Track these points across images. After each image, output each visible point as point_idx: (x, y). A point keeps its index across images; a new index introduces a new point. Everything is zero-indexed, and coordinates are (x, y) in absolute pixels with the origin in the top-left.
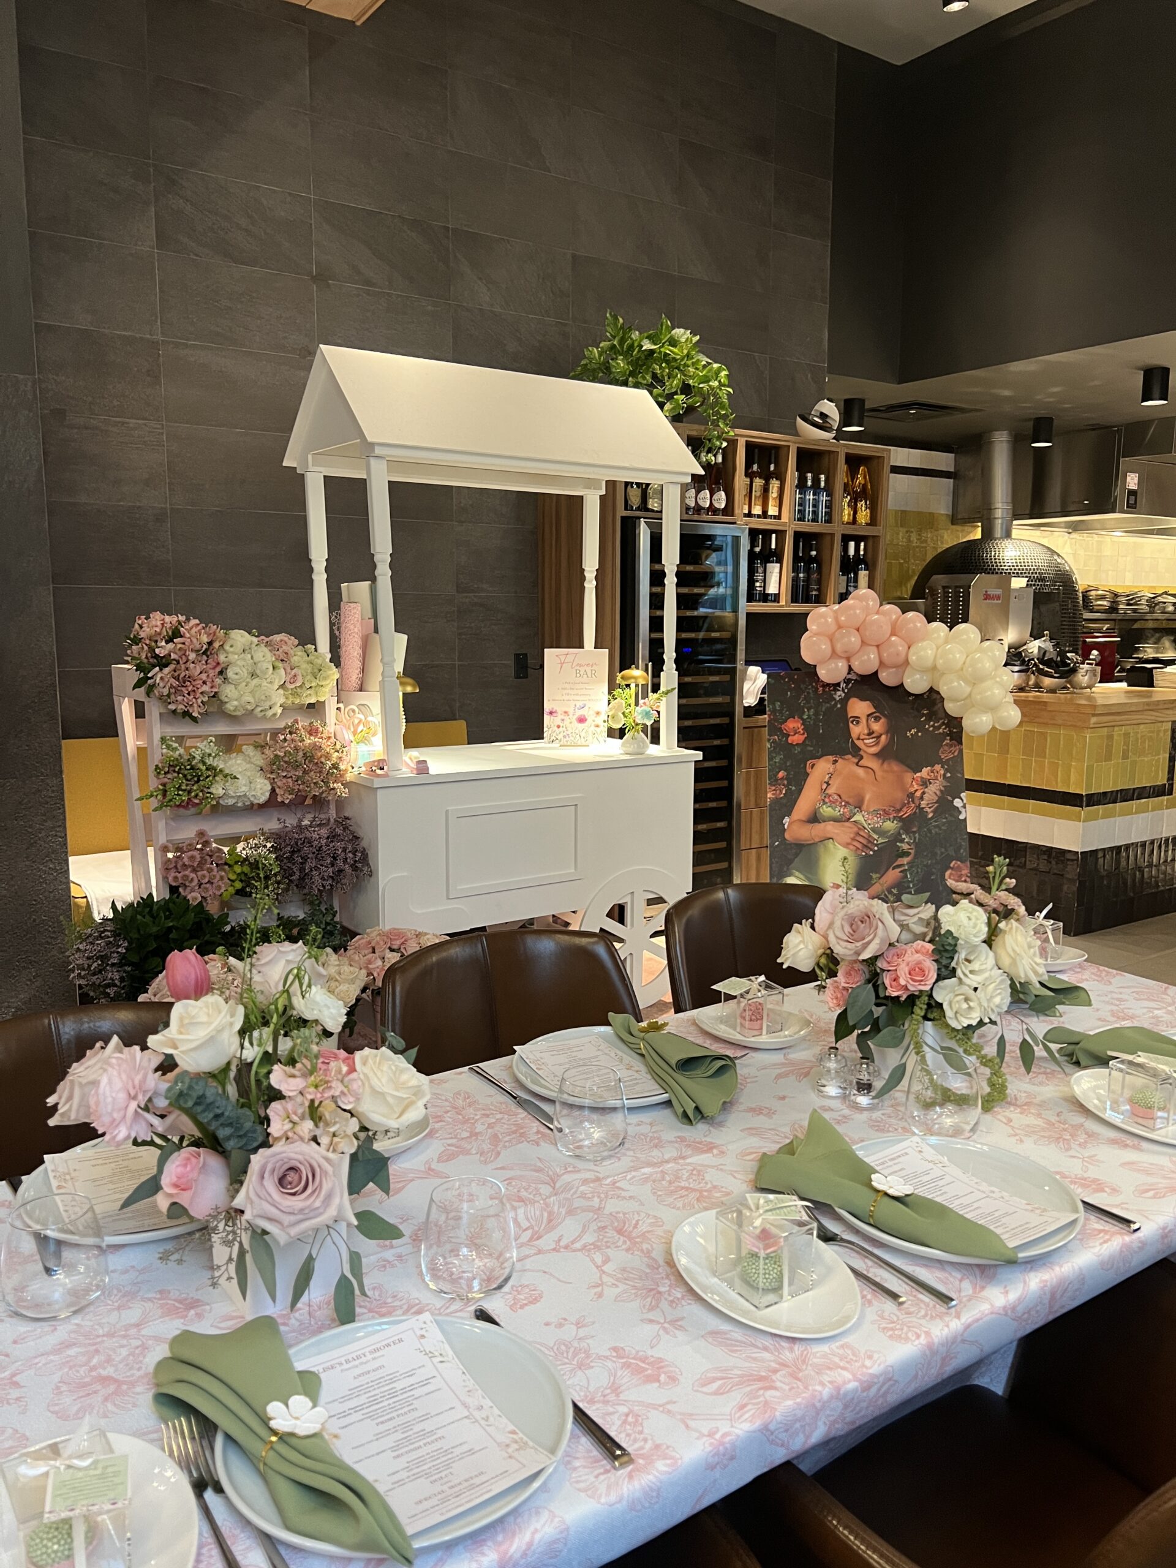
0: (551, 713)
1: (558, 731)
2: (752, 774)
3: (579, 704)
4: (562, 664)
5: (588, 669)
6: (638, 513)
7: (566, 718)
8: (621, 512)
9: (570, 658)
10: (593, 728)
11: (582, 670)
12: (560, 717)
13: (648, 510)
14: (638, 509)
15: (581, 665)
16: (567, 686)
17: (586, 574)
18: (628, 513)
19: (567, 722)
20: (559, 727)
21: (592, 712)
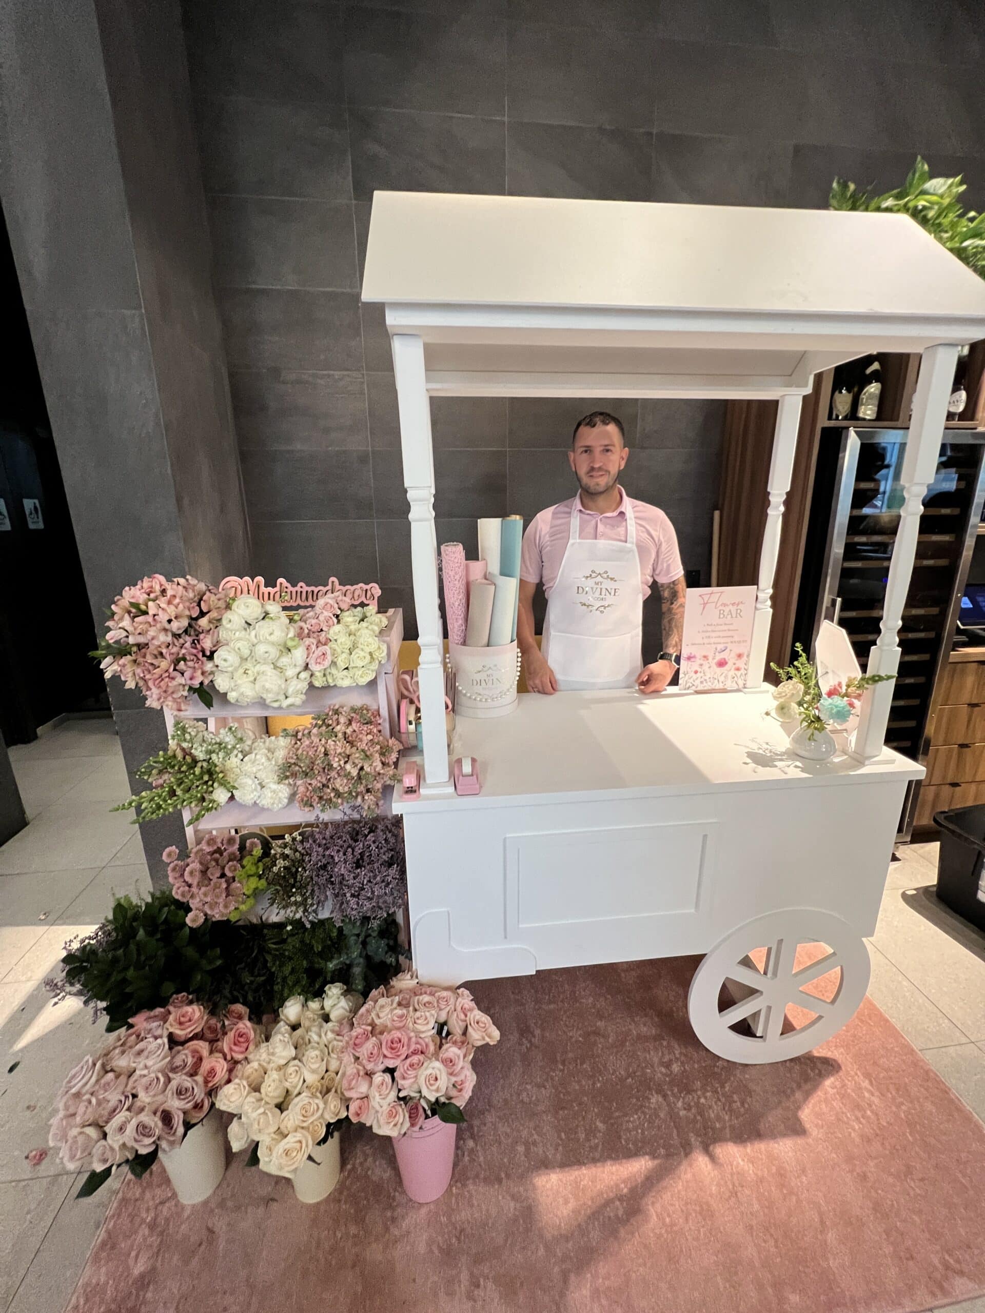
0: (689, 658)
1: (695, 676)
2: (946, 713)
3: (720, 647)
4: (705, 604)
5: (733, 609)
6: (845, 423)
7: (705, 662)
8: (823, 422)
9: (714, 598)
10: (732, 673)
11: (727, 609)
12: (699, 662)
13: (858, 419)
14: (845, 418)
15: (725, 605)
16: (710, 628)
17: (771, 498)
18: (832, 423)
19: (706, 667)
20: (696, 672)
21: (733, 655)
